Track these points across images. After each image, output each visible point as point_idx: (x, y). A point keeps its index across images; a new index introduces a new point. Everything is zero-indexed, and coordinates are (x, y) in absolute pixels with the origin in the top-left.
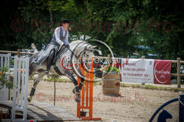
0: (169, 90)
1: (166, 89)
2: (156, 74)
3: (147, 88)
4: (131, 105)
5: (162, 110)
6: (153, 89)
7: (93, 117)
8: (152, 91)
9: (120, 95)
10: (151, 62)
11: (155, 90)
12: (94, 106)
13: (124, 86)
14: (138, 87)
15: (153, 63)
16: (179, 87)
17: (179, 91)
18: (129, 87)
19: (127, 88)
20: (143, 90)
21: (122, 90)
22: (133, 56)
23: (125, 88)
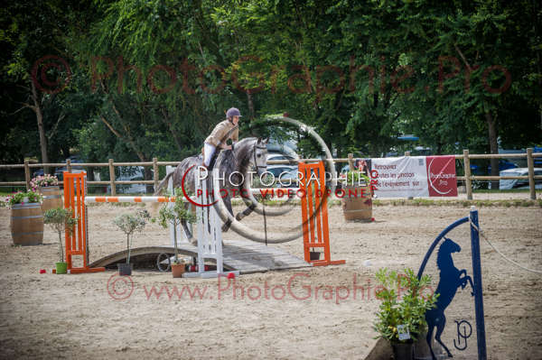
0: (453, 204)
1: (448, 204)
2: (432, 179)
3: (418, 204)
4: (393, 235)
5: (443, 240)
6: (427, 204)
7: (332, 260)
8: (425, 209)
9: (373, 220)
10: (421, 161)
11: (431, 207)
12: (331, 242)
13: (379, 204)
14: (403, 203)
15: (425, 162)
16: (470, 197)
17: (471, 205)
18: (387, 204)
19: (384, 207)
20: (412, 209)
21: (376, 212)
22: (390, 153)
23: (380, 207)
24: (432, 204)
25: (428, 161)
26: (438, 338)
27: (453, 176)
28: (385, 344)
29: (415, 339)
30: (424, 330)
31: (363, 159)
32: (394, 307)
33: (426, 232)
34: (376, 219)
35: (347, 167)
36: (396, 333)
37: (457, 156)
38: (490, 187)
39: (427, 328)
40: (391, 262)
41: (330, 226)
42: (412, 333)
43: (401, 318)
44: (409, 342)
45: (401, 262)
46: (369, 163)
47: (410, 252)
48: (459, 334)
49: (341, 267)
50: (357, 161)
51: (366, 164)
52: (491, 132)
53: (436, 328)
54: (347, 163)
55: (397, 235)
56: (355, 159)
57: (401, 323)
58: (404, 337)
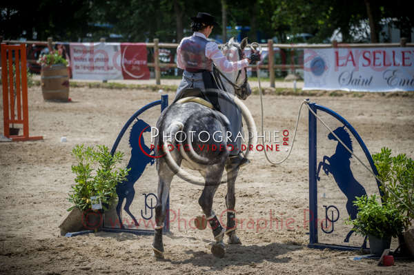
0: (144, 88)
1: (139, 88)
2: (125, 64)
3: (111, 87)
4: (88, 115)
5: (136, 120)
6: (120, 87)
7: (30, 136)
8: (118, 92)
9: (69, 101)
10: (115, 47)
11: (123, 90)
12: (30, 119)
13: (76, 86)
14: (98, 86)
15: (119, 49)
16: (158, 83)
17: (158, 89)
18: (83, 86)
19: (81, 89)
20: (105, 91)
21: (72, 93)
22: (86, 39)
23: (77, 89)
24: (124, 87)
25: (122, 47)
26: (127, 209)
27: (145, 62)
28: (78, 214)
29: (106, 209)
30: (114, 202)
31: (61, 43)
32: (88, 180)
33: (119, 113)
34: (73, 100)
35: (47, 50)
36: (89, 204)
37: (147, 44)
38: (176, 74)
39: (117, 200)
40: (86, 139)
41: (29, 105)
42: (103, 204)
43: (94, 190)
44: (100, 211)
45: (95, 140)
46: (68, 47)
47: (104, 131)
48: (146, 205)
49: (39, 142)
50: (57, 45)
51: (64, 48)
52: (178, 23)
53: (125, 200)
54: (45, 46)
55: (91, 115)
56: (54, 43)
57: (94, 195)
58: (97, 207)
